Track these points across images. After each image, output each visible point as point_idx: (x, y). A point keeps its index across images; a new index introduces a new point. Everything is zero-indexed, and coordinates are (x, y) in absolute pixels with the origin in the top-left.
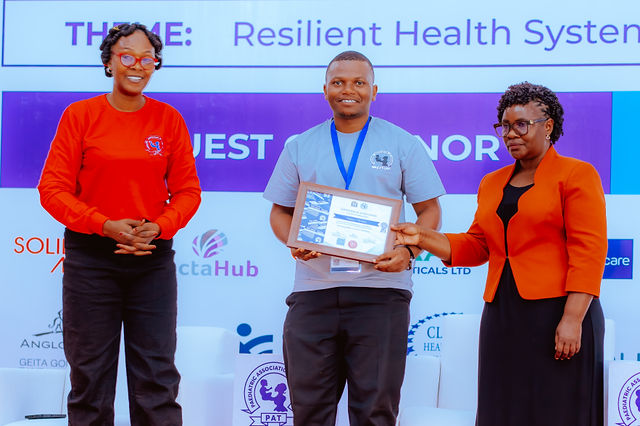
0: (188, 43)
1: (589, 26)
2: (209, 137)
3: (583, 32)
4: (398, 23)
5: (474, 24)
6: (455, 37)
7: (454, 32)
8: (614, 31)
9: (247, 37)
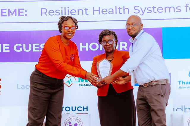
0: (26, 15)
1: (154, 7)
2: (34, 45)
3: (152, 9)
4: (94, 8)
5: (118, 8)
6: (112, 12)
7: (112, 10)
8: (162, 9)
9: (45, 13)
